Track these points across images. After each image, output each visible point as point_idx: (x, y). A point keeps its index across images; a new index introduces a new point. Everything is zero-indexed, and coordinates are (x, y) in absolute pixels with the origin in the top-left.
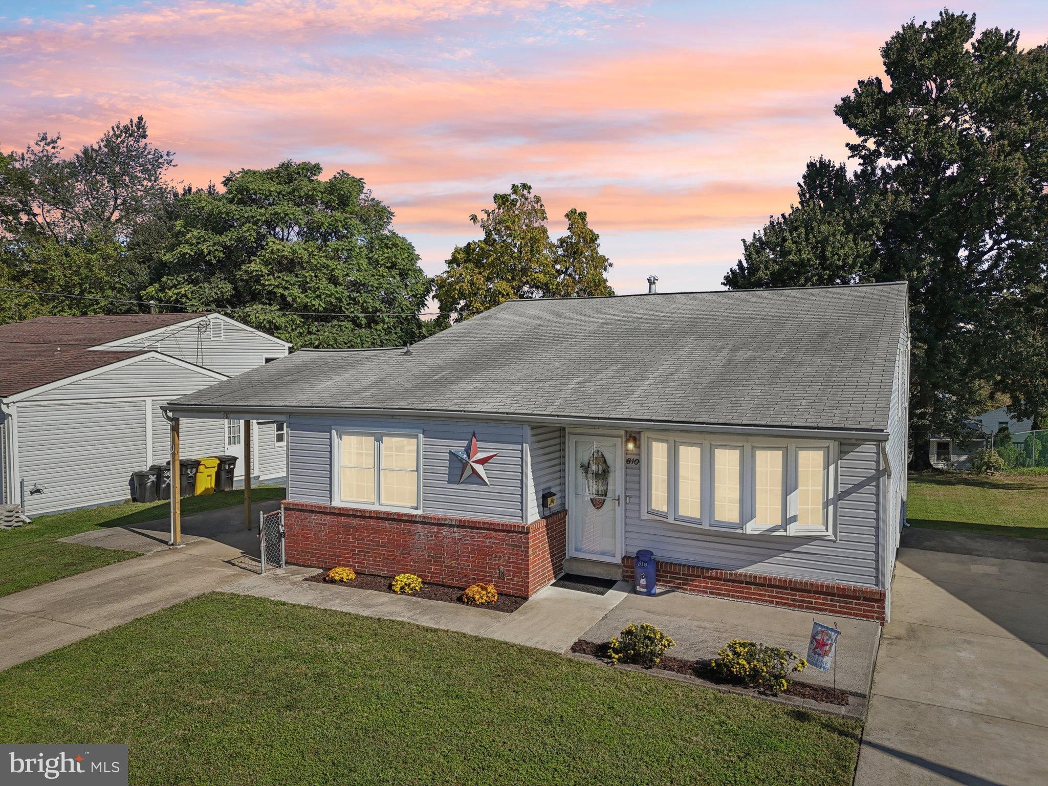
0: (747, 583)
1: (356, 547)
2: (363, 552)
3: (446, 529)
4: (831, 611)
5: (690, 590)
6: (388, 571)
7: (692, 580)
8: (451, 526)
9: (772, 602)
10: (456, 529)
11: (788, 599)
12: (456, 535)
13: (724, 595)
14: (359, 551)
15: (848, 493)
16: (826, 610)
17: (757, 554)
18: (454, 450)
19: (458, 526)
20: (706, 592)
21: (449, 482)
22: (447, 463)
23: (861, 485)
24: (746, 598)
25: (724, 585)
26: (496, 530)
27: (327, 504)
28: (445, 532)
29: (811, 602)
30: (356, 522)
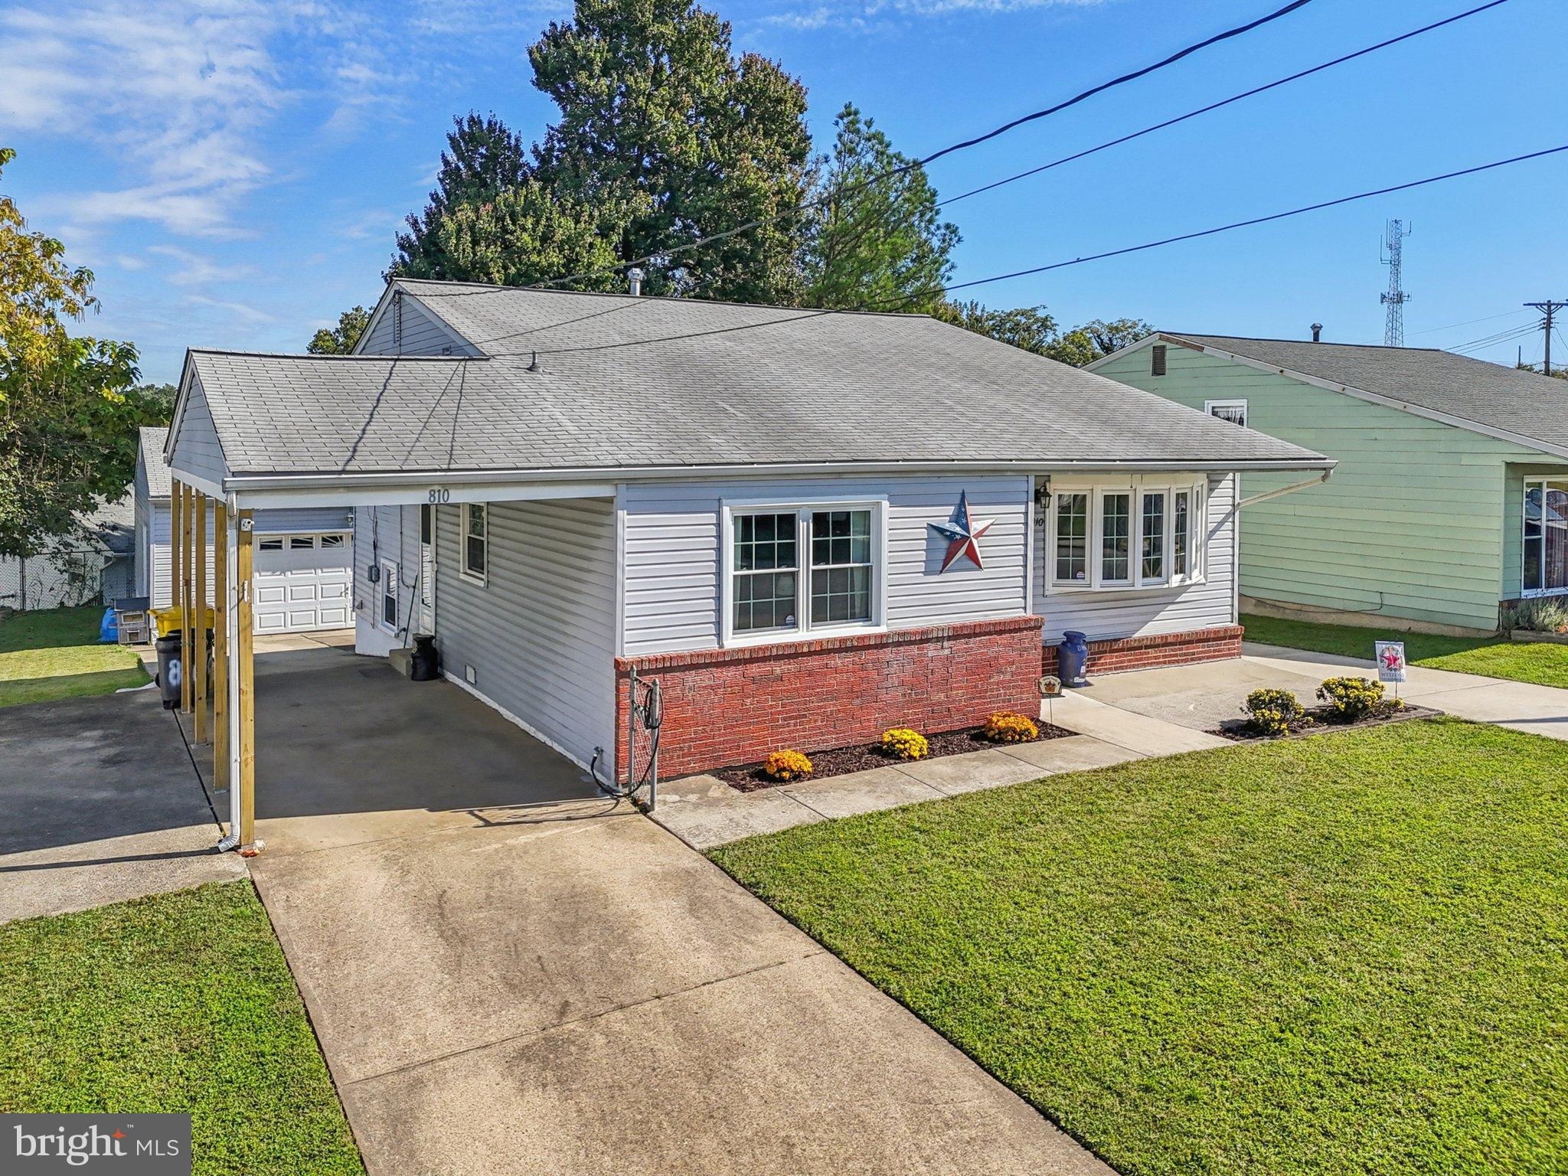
0: (1147, 647)
1: (779, 713)
2: (791, 718)
3: (931, 646)
4: (1208, 658)
5: (1098, 670)
6: (837, 739)
7: (1099, 659)
8: (938, 639)
9: (1165, 663)
10: (946, 644)
11: (1176, 655)
12: (947, 652)
13: (1127, 667)
14: (784, 719)
15: (1213, 532)
16: (1203, 658)
17: (1147, 613)
18: (934, 522)
19: (949, 638)
20: (1110, 669)
21: (926, 573)
22: (923, 544)
23: (1221, 523)
24: (1144, 665)
25: (1126, 656)
26: (1000, 632)
27: (714, 646)
28: (931, 650)
29: (1193, 654)
30: (779, 668)
